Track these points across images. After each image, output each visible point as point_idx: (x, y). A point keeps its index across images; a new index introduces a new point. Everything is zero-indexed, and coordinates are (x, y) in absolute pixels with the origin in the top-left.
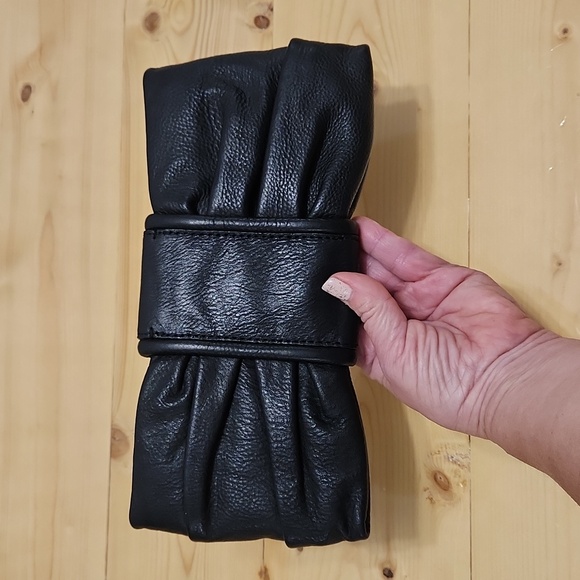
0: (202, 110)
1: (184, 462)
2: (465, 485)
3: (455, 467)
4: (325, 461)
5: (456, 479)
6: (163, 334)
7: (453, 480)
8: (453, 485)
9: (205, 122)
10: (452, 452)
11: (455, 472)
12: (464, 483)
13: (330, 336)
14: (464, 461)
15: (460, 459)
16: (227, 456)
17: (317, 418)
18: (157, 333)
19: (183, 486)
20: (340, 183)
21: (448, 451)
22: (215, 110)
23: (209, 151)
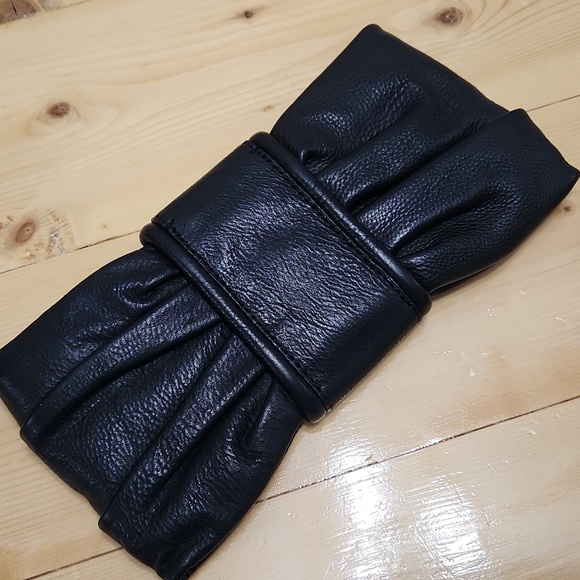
0: (392, 93)
1: (86, 359)
2: (29, 258)
3: (46, 242)
4: (208, 480)
5: (32, 248)
6: (179, 236)
7: (31, 244)
8: (25, 246)
9: (385, 105)
10: (61, 233)
11: (40, 244)
12: (32, 256)
13: (317, 377)
14: (56, 250)
15: (57, 245)
16: (127, 392)
17: (237, 435)
18: (174, 229)
19: (63, 379)
20: (452, 259)
21: (62, 230)
22: (402, 104)
23: (365, 130)
